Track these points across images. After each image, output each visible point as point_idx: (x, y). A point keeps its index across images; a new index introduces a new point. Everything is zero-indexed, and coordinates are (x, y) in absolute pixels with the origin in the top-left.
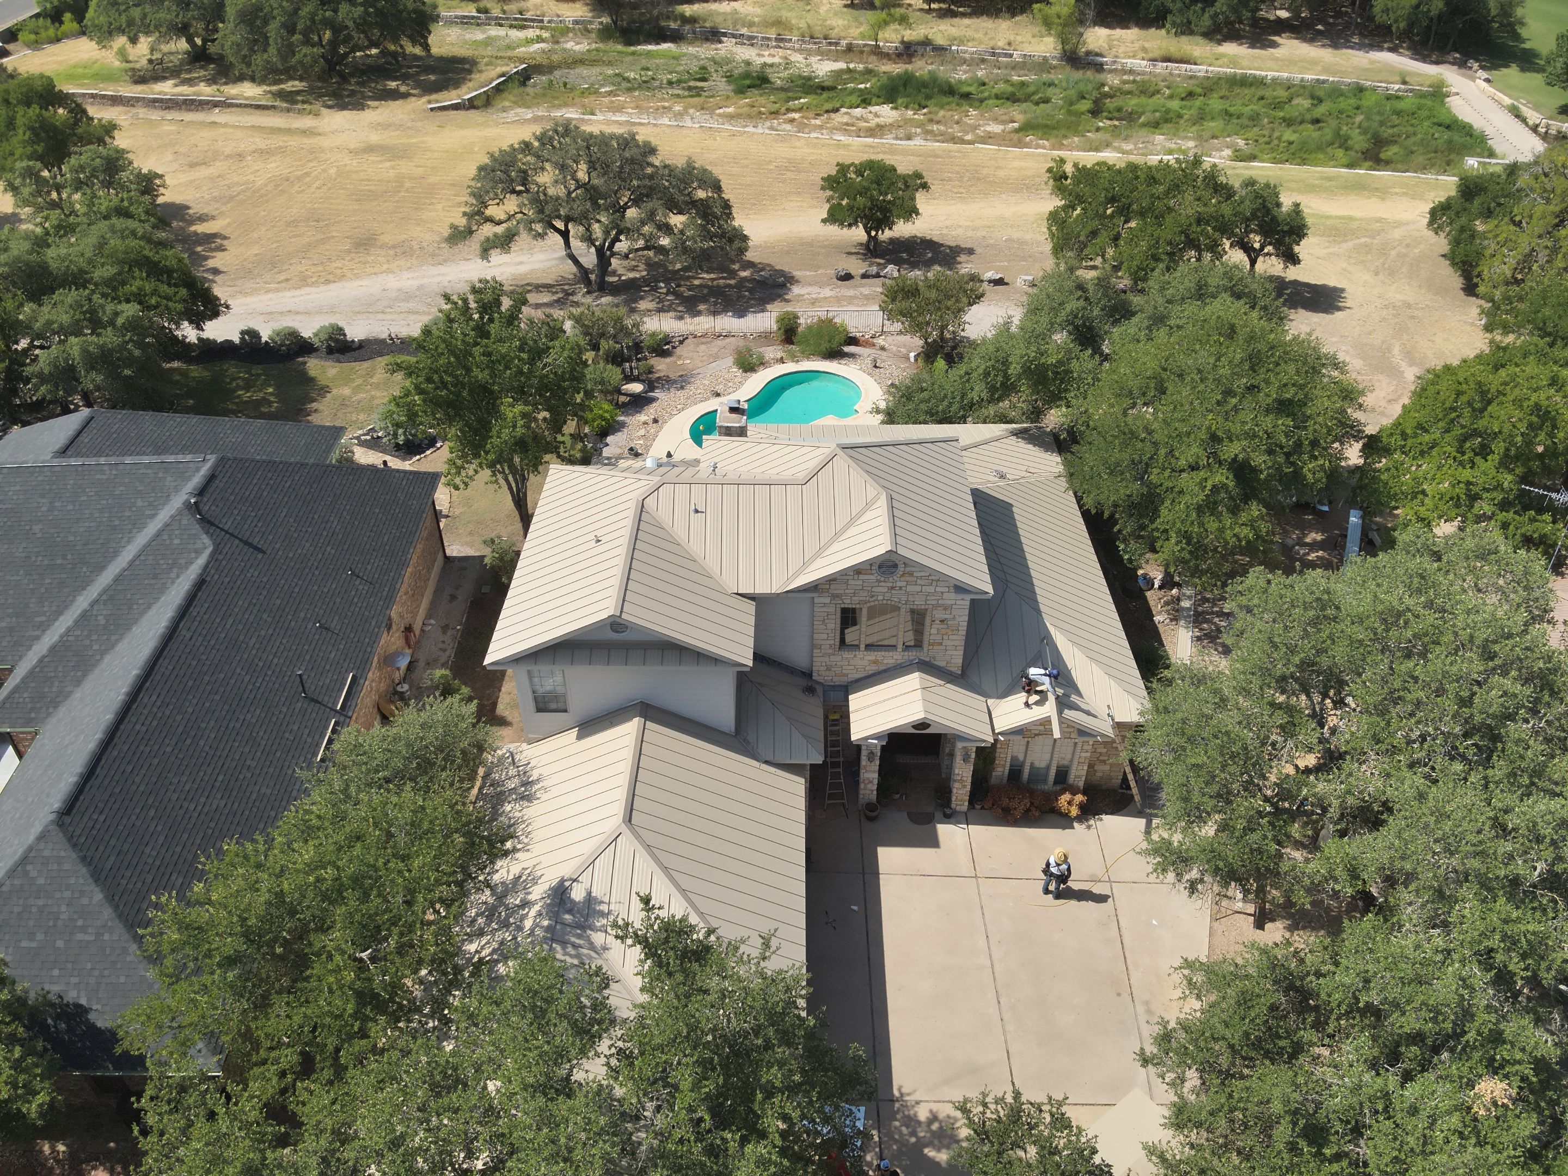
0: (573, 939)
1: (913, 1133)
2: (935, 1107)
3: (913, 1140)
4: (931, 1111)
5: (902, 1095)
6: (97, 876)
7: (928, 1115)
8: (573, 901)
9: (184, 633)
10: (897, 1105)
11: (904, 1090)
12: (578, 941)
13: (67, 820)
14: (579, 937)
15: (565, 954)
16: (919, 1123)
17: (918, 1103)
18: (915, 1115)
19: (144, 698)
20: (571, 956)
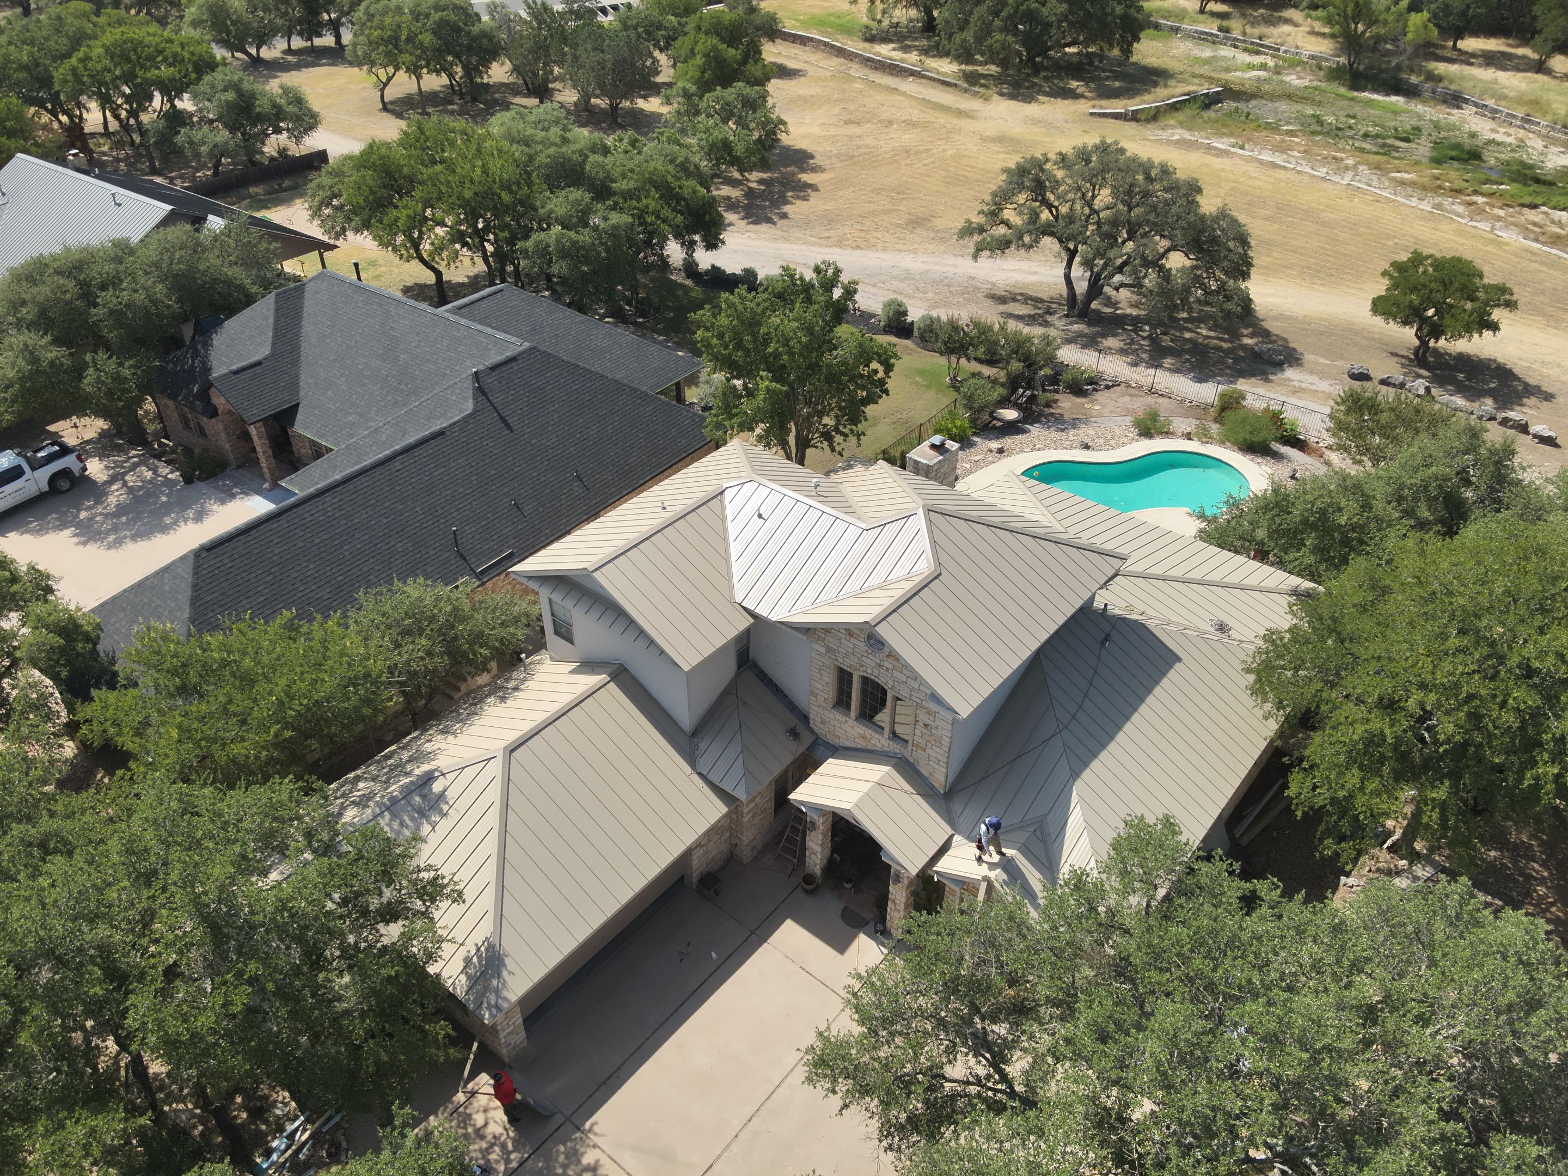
0: (406, 818)
1: (565, 1167)
2: (604, 1160)
3: (560, 1171)
4: (597, 1161)
5: (590, 1130)
6: (194, 601)
7: (592, 1162)
8: (431, 789)
9: (397, 464)
10: (578, 1135)
11: (596, 1128)
12: (408, 822)
13: (204, 554)
14: (413, 819)
15: (389, 825)
16: (579, 1162)
17: (595, 1146)
18: (582, 1154)
19: (328, 498)
20: (392, 829)
